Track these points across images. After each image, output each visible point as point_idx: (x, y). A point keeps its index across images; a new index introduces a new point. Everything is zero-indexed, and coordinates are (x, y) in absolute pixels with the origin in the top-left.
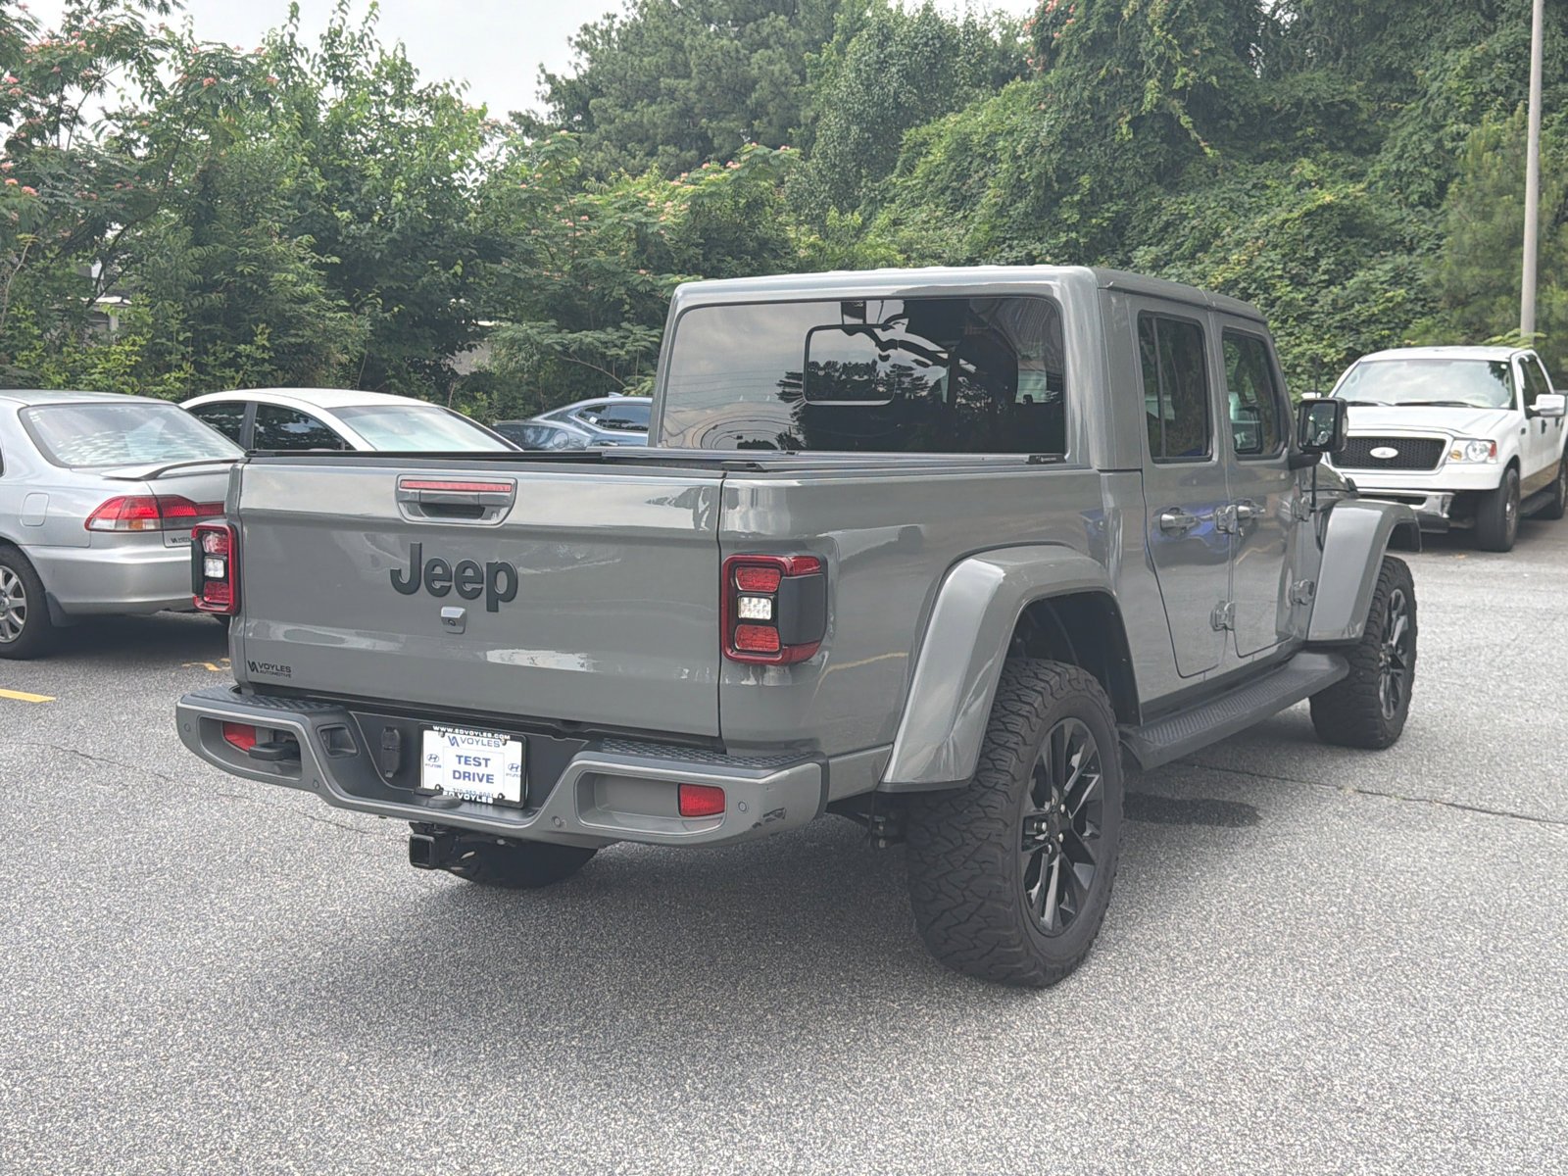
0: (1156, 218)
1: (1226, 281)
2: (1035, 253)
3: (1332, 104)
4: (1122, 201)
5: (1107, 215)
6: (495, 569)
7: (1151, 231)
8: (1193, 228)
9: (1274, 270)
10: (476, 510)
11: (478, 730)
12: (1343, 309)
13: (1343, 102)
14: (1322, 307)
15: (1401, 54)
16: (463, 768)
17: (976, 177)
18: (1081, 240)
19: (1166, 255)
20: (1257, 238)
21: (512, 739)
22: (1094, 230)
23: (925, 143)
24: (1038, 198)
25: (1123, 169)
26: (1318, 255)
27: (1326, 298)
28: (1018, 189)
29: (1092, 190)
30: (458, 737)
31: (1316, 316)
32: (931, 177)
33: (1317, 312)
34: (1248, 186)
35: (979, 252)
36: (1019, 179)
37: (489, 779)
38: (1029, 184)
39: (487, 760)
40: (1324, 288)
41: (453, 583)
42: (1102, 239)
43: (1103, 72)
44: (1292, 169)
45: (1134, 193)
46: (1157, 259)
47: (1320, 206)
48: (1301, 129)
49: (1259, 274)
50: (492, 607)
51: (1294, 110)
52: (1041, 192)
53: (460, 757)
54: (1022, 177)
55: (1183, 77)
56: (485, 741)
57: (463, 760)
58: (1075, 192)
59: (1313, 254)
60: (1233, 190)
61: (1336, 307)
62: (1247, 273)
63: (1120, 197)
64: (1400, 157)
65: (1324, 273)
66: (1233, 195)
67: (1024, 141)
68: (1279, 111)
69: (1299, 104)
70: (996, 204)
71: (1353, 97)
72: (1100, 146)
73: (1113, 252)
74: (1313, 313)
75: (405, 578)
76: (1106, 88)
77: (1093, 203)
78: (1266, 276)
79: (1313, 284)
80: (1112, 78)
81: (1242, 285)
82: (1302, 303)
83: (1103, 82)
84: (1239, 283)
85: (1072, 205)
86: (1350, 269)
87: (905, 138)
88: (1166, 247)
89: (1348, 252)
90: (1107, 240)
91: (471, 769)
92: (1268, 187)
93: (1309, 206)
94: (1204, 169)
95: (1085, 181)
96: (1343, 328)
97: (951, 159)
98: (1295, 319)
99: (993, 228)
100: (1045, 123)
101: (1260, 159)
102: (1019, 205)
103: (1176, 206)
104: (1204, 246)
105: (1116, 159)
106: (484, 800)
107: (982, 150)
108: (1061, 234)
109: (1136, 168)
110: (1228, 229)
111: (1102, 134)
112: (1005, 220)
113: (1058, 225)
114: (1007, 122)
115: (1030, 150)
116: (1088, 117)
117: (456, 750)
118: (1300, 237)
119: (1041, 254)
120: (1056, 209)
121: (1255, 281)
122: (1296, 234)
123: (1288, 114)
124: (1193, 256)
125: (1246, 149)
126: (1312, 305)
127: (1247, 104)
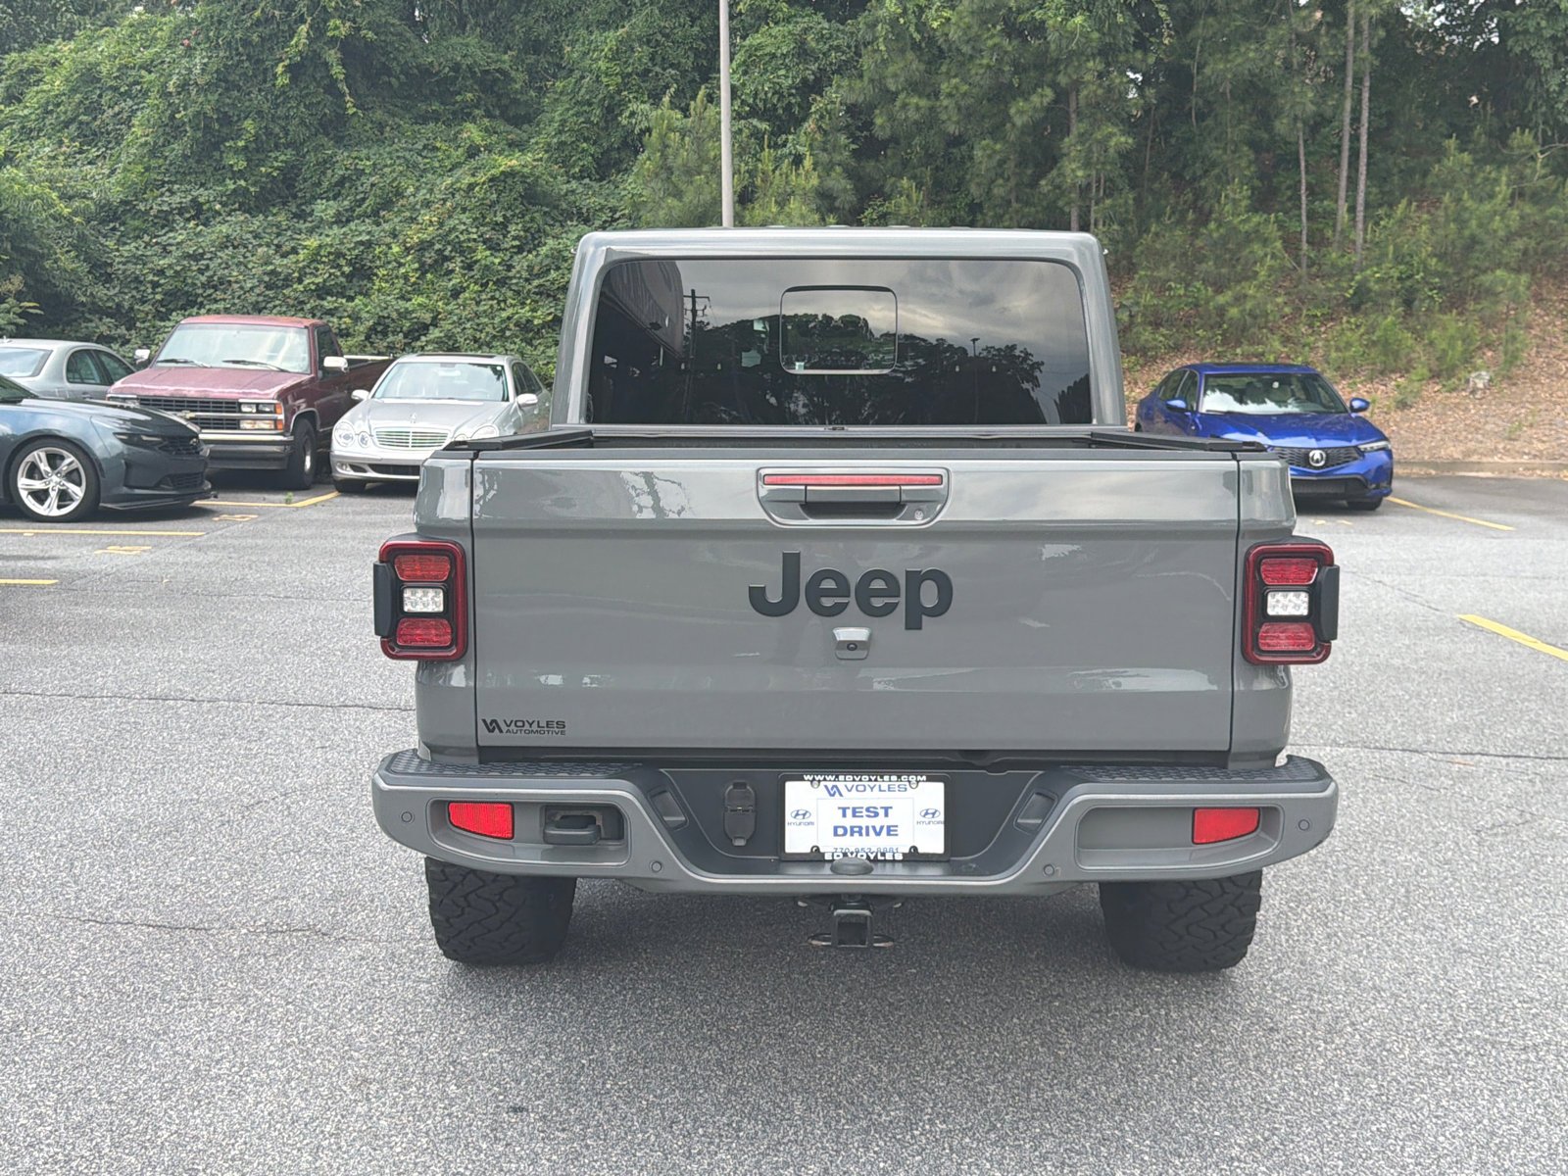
0: (329, 171)
1: (422, 242)
2: (201, 200)
3: (487, 72)
4: (289, 151)
5: (276, 164)
6: (915, 579)
7: (325, 184)
8: (373, 185)
9: (469, 233)
10: (891, 508)
11: (876, 774)
12: (538, 276)
13: (497, 71)
14: (518, 272)
15: (548, 27)
16: (850, 821)
17: (110, 112)
18: (252, 189)
19: (346, 210)
20: (445, 201)
21: (929, 779)
22: (264, 179)
23: (34, 71)
24: (195, 140)
25: (287, 117)
26: (507, 221)
27: (521, 263)
28: (172, 129)
29: (257, 136)
30: (841, 785)
31: (514, 281)
32: (50, 108)
33: (515, 277)
34: (419, 146)
35: (135, 194)
36: (172, 117)
37: (891, 831)
38: (184, 124)
39: (886, 810)
40: (516, 253)
41: (852, 600)
42: (272, 189)
43: (257, 13)
44: (458, 132)
45: (302, 144)
46: (338, 214)
47: (503, 173)
48: (460, 94)
49: (453, 236)
50: (913, 623)
51: (451, 74)
52: (199, 134)
53: (844, 810)
54: (177, 116)
55: (339, 28)
56: (884, 786)
57: (849, 812)
58: (239, 137)
59: (501, 219)
60: (405, 149)
61: (532, 275)
62: (440, 235)
63: (287, 146)
64: (560, 132)
65: (515, 238)
66: (407, 155)
67: (175, 77)
68: (437, 73)
69: (456, 68)
70: (146, 143)
71: (506, 66)
72: (260, 90)
73: (284, 204)
74: (511, 278)
75: (774, 596)
76: (260, 29)
77: (257, 151)
78: (462, 239)
79: (506, 250)
80: (267, 20)
81: (437, 246)
82: (500, 268)
83: (258, 23)
84: (434, 244)
85: (237, 151)
86: (536, 236)
87: (6, 63)
88: (346, 203)
89: (532, 220)
90: (277, 191)
91: (864, 822)
92: (438, 149)
93: (493, 171)
94: (369, 125)
95: (249, 125)
96: (540, 293)
97: (74, 90)
98: (495, 283)
99: (147, 169)
100: (197, 60)
101: (423, 119)
102: (175, 146)
103: (351, 161)
104: (387, 204)
105: (278, 105)
106: (889, 857)
107: (113, 83)
108: (228, 181)
109: (301, 118)
110: (411, 189)
111: (260, 78)
112: (161, 161)
113: (221, 171)
114: (139, 55)
115: (183, 87)
116: (244, 58)
117: (838, 801)
118: (488, 202)
119: (208, 202)
120: (217, 155)
121: (449, 243)
122: (483, 199)
123: (446, 77)
124: (375, 213)
125: (407, 109)
126: (509, 271)
127: (406, 62)
